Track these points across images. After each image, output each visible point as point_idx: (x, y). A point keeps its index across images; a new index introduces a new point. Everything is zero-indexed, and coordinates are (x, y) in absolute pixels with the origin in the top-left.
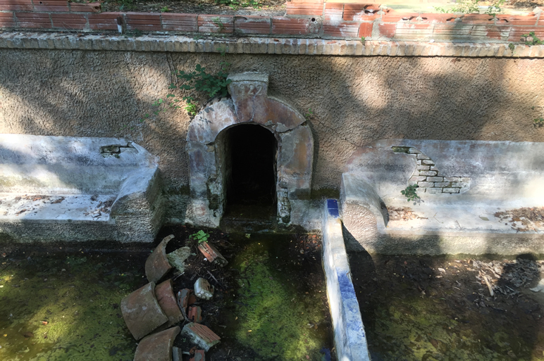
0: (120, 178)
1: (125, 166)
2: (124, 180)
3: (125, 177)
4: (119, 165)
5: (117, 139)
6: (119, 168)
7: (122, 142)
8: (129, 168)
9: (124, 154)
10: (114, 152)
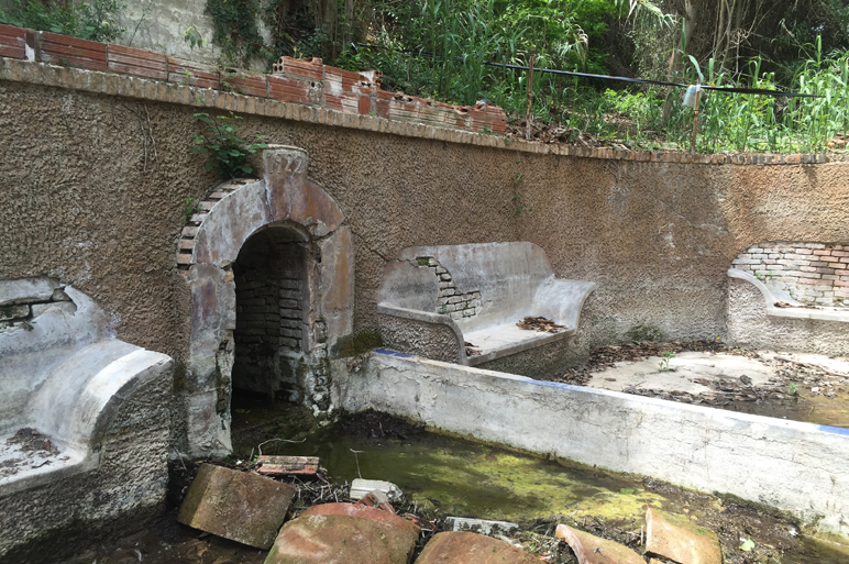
0: (29, 384)
1: (43, 348)
2: (38, 388)
3: (41, 379)
4: (31, 350)
5: (29, 284)
6: (30, 356)
7: (43, 289)
8: (53, 352)
9: (44, 318)
10: (17, 319)
